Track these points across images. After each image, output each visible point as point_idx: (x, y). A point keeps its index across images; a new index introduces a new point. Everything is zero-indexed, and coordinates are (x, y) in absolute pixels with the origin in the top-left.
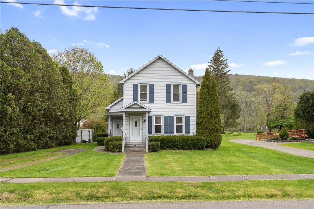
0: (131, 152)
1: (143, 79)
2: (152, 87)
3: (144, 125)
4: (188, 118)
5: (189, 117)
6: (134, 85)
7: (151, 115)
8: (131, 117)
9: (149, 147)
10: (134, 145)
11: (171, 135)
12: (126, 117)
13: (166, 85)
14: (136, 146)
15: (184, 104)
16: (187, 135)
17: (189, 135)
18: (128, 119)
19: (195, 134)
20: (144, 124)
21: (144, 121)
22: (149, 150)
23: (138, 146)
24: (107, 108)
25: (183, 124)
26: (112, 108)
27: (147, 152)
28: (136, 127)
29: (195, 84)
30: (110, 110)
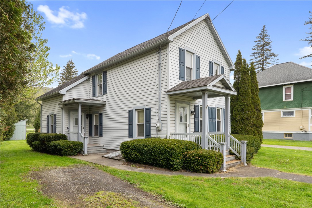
1: (189, 44)
2: (198, 60)
3: (191, 120)
6: (180, 50)
7: (198, 105)
8: (178, 104)
12: (171, 105)
13: (210, 61)
18: (174, 108)
20: (191, 117)
21: (191, 112)
24: (62, 92)
25: (221, 120)
26: (68, 92)
27: (246, 164)
28: (181, 123)
29: (229, 69)
30: (65, 96)
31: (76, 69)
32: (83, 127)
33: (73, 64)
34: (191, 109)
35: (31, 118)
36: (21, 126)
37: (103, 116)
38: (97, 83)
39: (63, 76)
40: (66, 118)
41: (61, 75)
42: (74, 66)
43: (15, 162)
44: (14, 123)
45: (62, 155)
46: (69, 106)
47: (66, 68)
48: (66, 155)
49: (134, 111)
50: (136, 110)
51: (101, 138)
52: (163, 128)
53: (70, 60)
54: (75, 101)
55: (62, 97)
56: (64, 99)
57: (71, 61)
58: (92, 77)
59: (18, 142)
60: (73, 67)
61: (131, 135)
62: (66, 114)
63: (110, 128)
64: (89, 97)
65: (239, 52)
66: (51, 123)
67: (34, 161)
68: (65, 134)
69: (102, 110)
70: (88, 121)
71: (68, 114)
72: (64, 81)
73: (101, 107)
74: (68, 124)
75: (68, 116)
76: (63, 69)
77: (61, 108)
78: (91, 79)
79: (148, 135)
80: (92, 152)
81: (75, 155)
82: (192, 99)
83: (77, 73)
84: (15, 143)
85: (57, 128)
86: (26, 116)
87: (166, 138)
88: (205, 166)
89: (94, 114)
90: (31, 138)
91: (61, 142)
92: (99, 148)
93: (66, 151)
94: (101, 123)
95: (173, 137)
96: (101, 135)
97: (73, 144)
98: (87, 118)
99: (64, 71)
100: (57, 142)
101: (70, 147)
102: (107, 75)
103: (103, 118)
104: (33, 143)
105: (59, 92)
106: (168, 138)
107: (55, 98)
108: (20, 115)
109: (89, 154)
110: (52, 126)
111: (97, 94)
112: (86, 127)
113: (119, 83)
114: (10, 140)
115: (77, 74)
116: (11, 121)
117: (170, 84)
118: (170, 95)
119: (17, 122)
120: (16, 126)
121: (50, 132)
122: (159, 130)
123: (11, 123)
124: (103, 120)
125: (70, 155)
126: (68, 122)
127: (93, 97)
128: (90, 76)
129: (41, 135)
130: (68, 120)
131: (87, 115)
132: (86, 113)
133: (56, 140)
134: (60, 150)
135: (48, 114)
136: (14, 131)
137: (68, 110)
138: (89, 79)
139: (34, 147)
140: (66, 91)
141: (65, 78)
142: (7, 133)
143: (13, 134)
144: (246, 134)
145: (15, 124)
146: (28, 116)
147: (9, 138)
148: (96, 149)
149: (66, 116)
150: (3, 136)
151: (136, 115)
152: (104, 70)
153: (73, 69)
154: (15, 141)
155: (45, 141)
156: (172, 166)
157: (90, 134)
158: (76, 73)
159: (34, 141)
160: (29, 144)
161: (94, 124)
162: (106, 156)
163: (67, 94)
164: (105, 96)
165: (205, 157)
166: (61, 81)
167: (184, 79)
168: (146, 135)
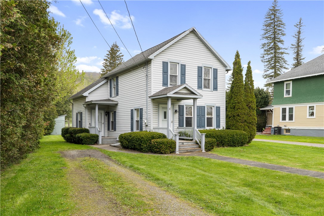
0: (184, 152)
1: (173, 56)
2: (183, 67)
3: (175, 117)
4: (218, 109)
5: (219, 107)
6: (164, 63)
7: (183, 105)
8: (160, 105)
9: (205, 145)
10: (182, 143)
11: (203, 129)
12: (154, 106)
13: (198, 66)
14: (184, 144)
15: (215, 92)
16: (217, 129)
17: (220, 129)
18: (157, 108)
19: (225, 128)
20: (175, 115)
21: (174, 111)
22: (205, 149)
23: (186, 143)
24: (85, 94)
25: (213, 116)
26: (90, 94)
27: (204, 151)
28: (165, 119)
29: (225, 69)
30: (88, 97)
31: (120, 53)
32: (102, 123)
33: (117, 47)
34: (175, 108)
35: (70, 113)
36: (61, 121)
37: (117, 113)
38: (113, 86)
39: (107, 62)
40: (88, 115)
41: (105, 62)
42: (119, 49)
43: (51, 147)
44: (54, 118)
45: (83, 144)
46: (91, 106)
47: (110, 52)
48: (86, 144)
49: (134, 110)
50: (135, 109)
51: (115, 132)
52: (149, 123)
53: (115, 42)
54: (93, 102)
55: (86, 98)
56: (87, 100)
57: (115, 44)
58: (109, 80)
59: (57, 136)
60: (118, 51)
61: (132, 129)
62: (88, 112)
63: (122, 124)
64: (107, 97)
65: (237, 53)
66: (79, 119)
67: (62, 147)
68: (88, 129)
69: (115, 109)
70: (106, 118)
71: (90, 112)
72: (108, 68)
73: (115, 106)
74: (90, 120)
75: (90, 114)
76: (107, 54)
77: (85, 107)
78: (109, 82)
79: (141, 129)
80: (106, 143)
81: (92, 144)
82: (176, 101)
83: (122, 57)
84: (55, 137)
85: (83, 124)
86: (66, 111)
87: (150, 131)
88: (159, 148)
89: (111, 112)
90: (64, 132)
91: (83, 135)
92: (113, 139)
93: (86, 141)
94: (115, 119)
95: (154, 131)
96: (115, 130)
97: (91, 136)
98: (106, 115)
99: (107, 57)
100: (79, 135)
101: (89, 138)
102: (119, 80)
103: (117, 115)
104: (65, 136)
105: (83, 95)
106: (151, 131)
107: (81, 99)
108: (60, 109)
109: (102, 144)
110: (80, 121)
111: (113, 95)
112: (105, 122)
113: (126, 87)
114: (51, 135)
115: (122, 59)
116: (51, 116)
117: (152, 90)
118: (153, 99)
119: (57, 118)
120: (56, 121)
121: (78, 127)
122: (147, 125)
123: (51, 118)
124: (117, 117)
125: (88, 144)
126: (90, 119)
127: (110, 97)
128: (108, 80)
129: (70, 129)
130: (90, 117)
131: (106, 112)
132: (105, 111)
133: (80, 133)
134: (82, 140)
135: (77, 112)
136: (54, 126)
137: (90, 109)
138: (108, 81)
139: (66, 139)
140: (89, 94)
141: (108, 64)
142: (48, 128)
143: (53, 129)
144: (236, 129)
145: (56, 120)
146: (67, 110)
147: (50, 133)
148: (111, 140)
149: (88, 114)
150: (45, 131)
151: (135, 113)
152: (117, 76)
153: (118, 54)
154: (55, 136)
155: (73, 134)
156: (142, 149)
157: (109, 129)
158: (120, 58)
159: (66, 134)
160: (63, 137)
161: (111, 120)
162: (112, 145)
163: (89, 96)
164: (118, 97)
165: (159, 143)
166: (104, 68)
167: (168, 86)
168: (140, 129)
